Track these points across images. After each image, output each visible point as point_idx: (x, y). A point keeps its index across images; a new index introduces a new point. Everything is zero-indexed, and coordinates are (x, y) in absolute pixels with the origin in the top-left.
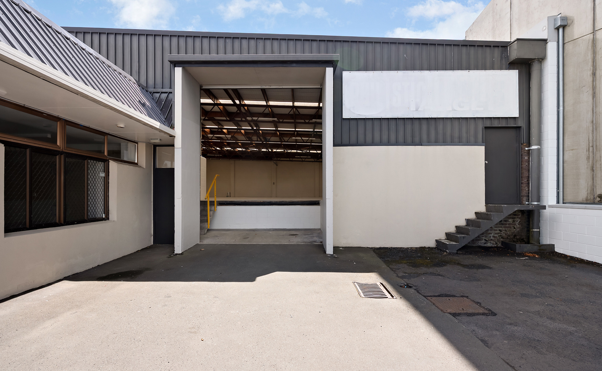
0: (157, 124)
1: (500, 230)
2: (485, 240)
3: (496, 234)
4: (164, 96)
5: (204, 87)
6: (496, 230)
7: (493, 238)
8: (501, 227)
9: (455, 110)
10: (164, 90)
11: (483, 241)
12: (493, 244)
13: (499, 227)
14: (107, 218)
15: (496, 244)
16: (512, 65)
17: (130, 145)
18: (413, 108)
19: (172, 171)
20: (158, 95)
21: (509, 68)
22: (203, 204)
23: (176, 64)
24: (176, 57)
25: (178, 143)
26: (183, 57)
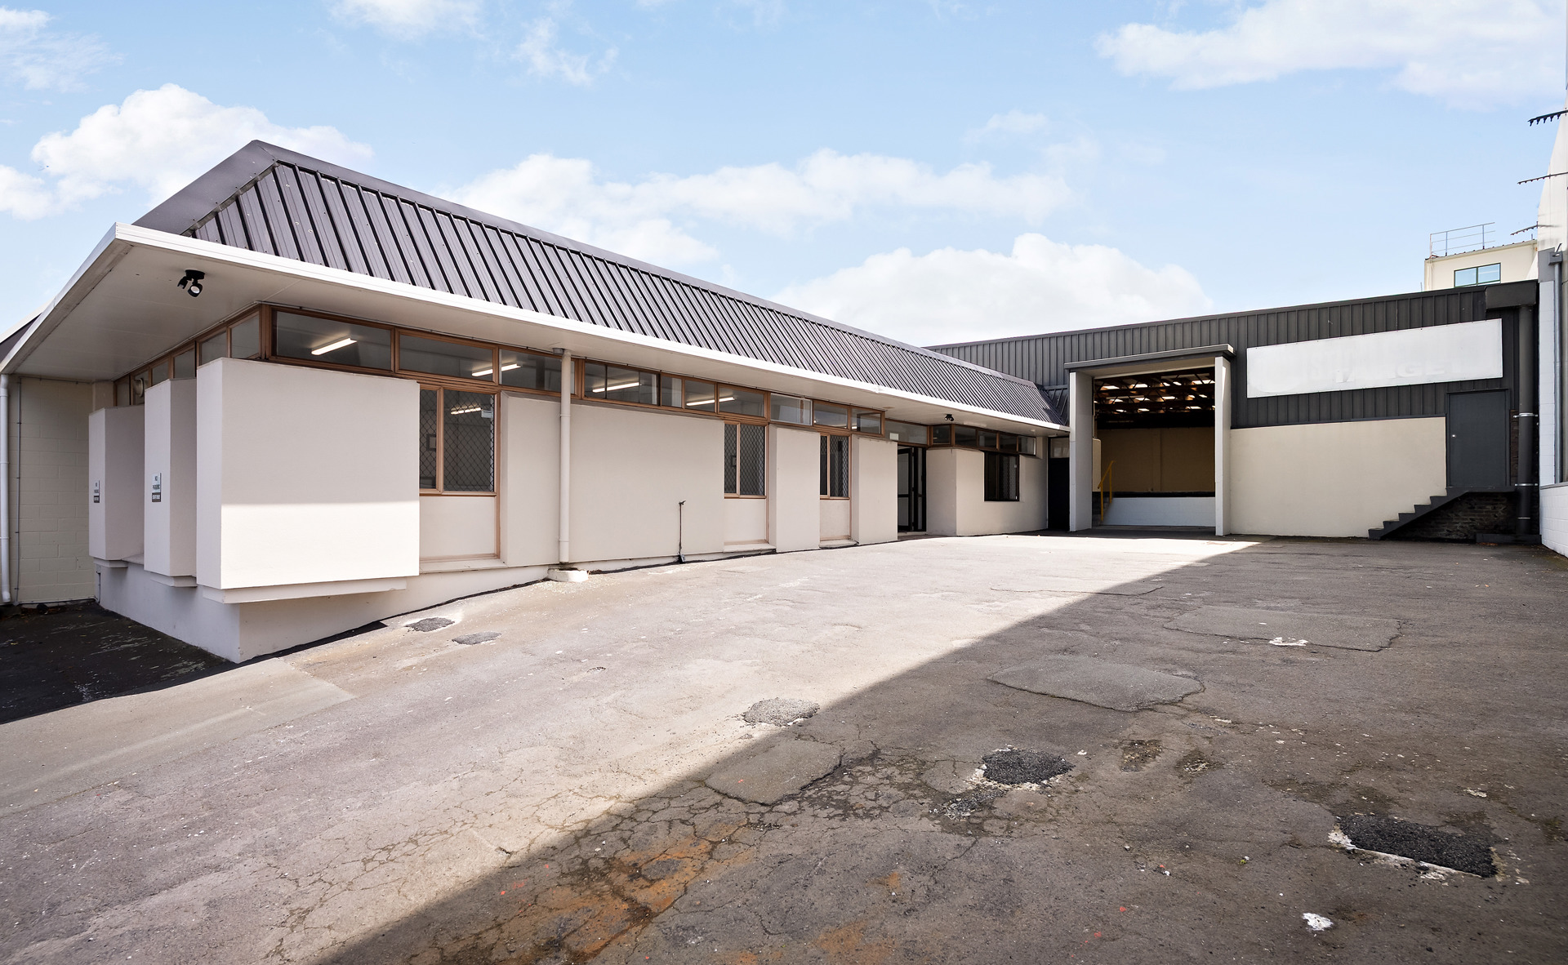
0: (1057, 427)
1: (1471, 519)
2: (1448, 531)
3: (1465, 523)
4: (1059, 392)
5: (1096, 378)
6: (1466, 519)
7: (1461, 529)
8: (1474, 515)
9: (1401, 377)
10: (1058, 387)
11: (1445, 532)
12: (1460, 536)
13: (1470, 515)
14: (1018, 500)
15: (1466, 535)
16: (1490, 314)
17: (1030, 440)
18: (1339, 379)
19: (1067, 460)
20: (1053, 392)
21: (1487, 318)
22: (1096, 495)
23: (1071, 370)
24: (1068, 364)
25: (1073, 437)
26: (1076, 364)
